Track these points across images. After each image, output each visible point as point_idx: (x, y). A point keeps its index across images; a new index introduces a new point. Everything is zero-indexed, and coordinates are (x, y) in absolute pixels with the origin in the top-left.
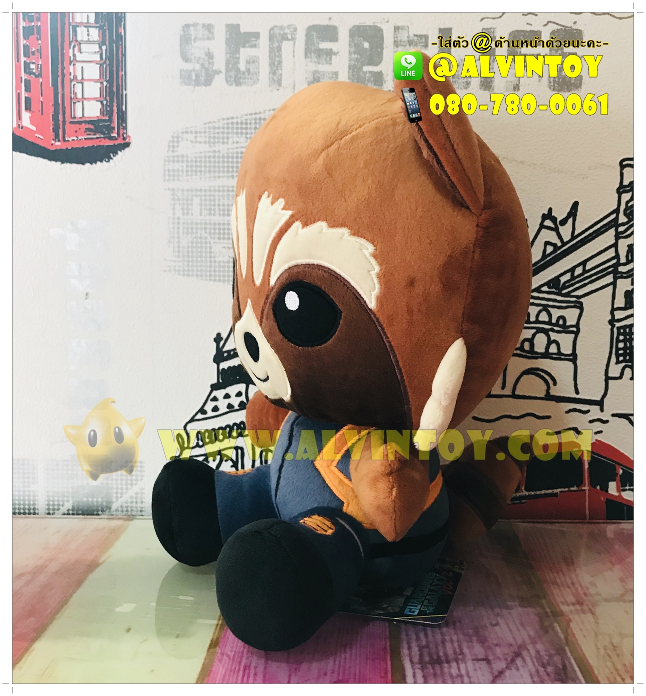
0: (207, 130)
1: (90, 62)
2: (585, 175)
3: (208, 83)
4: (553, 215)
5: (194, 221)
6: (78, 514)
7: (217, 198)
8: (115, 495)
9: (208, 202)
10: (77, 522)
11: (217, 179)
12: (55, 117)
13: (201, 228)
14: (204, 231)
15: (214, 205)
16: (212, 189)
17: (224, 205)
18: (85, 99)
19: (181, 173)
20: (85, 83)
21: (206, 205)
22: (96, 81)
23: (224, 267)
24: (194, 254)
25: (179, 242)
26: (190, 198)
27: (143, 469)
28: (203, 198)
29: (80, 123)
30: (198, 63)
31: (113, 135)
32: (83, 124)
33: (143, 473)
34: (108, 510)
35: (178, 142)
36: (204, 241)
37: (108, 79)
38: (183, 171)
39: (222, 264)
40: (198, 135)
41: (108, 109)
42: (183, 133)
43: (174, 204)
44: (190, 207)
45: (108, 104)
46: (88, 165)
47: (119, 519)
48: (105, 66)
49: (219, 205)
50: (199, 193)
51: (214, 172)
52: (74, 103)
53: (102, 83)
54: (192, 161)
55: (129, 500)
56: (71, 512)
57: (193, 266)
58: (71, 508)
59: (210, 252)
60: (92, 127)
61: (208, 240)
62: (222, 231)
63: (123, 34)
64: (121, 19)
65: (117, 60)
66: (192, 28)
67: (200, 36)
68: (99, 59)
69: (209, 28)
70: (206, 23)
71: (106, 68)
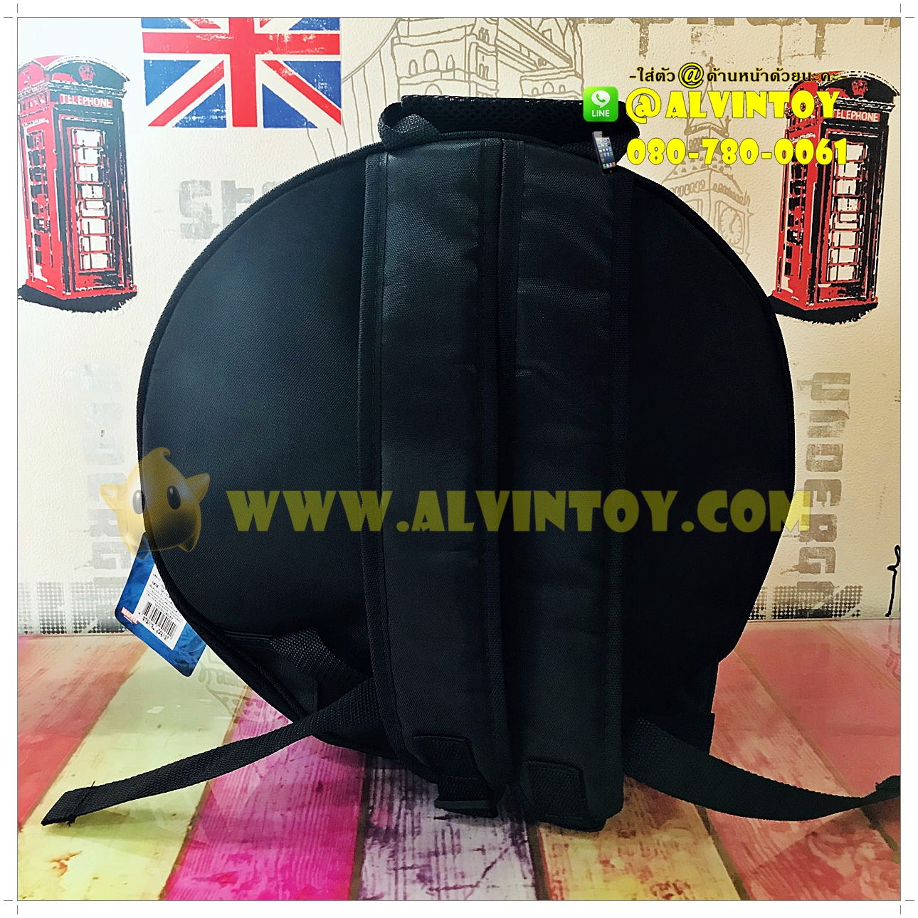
1: (96, 217)
3: (207, 235)
6: (103, 632)
10: (102, 639)
12: (65, 270)
18: (93, 252)
20: (92, 237)
22: (101, 235)
29: (89, 274)
30: (197, 217)
31: (119, 285)
32: (92, 275)
37: (113, 233)
41: (115, 261)
45: (115, 256)
46: (98, 313)
48: (109, 221)
52: (82, 256)
53: (108, 237)
56: (96, 630)
58: (96, 626)
60: (101, 278)
63: (125, 191)
64: (123, 178)
65: (121, 216)
66: (190, 185)
67: (198, 192)
68: (104, 215)
69: (206, 184)
70: (203, 180)
71: (111, 223)
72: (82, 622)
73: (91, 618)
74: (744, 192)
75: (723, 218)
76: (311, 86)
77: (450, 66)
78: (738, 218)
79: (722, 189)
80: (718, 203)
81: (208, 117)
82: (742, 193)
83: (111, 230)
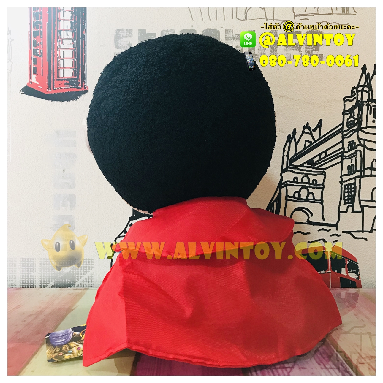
1: (68, 49)
2: (326, 105)
4: (309, 126)
6: (57, 287)
8: (77, 278)
12: (49, 77)
18: (65, 68)
20: (65, 60)
22: (70, 59)
27: (93, 263)
29: (62, 80)
31: (79, 86)
32: (64, 81)
33: (92, 265)
34: (73, 286)
41: (77, 73)
45: (77, 70)
46: (66, 102)
47: (80, 289)
48: (75, 51)
52: (59, 70)
53: (74, 60)
55: (85, 280)
56: (53, 287)
58: (53, 285)
60: (68, 82)
63: (85, 34)
64: (84, 27)
65: (82, 47)
66: (121, 31)
67: (125, 35)
68: (72, 47)
69: (130, 31)
70: (128, 28)
71: (76, 52)
72: (45, 282)
73: (50, 280)
83: (76, 56)
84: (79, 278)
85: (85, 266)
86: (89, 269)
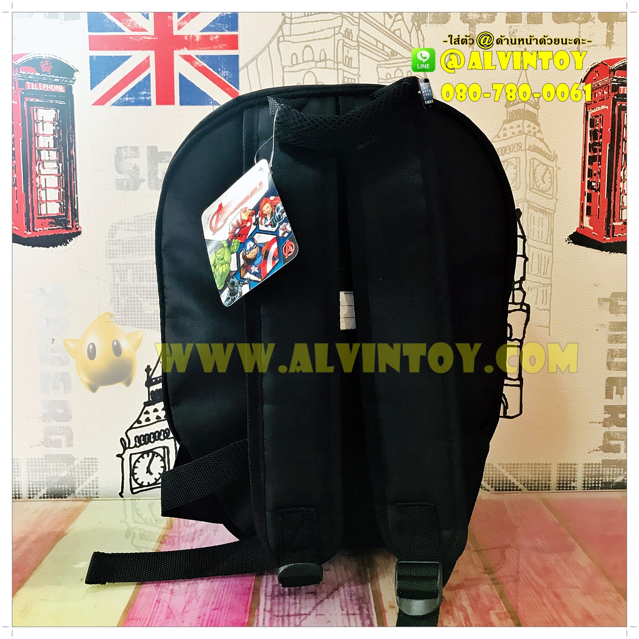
0: (137, 222)
1: (51, 175)
3: (136, 188)
5: (129, 286)
6: (51, 498)
7: (145, 269)
8: (77, 483)
9: (138, 273)
10: (50, 504)
11: (144, 256)
12: (27, 215)
13: (134, 291)
14: (136, 293)
15: (143, 274)
16: (141, 263)
17: (150, 274)
18: (48, 201)
19: (118, 253)
20: (48, 190)
21: (137, 274)
22: (55, 188)
23: (151, 318)
24: (130, 310)
25: (118, 301)
26: (125, 270)
27: (97, 464)
28: (135, 269)
29: (45, 218)
30: (128, 174)
31: (68, 226)
32: (47, 219)
33: (97, 467)
34: (73, 494)
35: (116, 230)
36: (136, 300)
37: (64, 187)
38: (119, 251)
39: (150, 316)
40: (130, 225)
41: (65, 208)
42: (118, 224)
43: (114, 274)
44: (125, 276)
45: (65, 204)
46: (51, 248)
47: (80, 500)
48: (61, 177)
49: (146, 274)
50: (132, 266)
51: (142, 251)
52: (40, 204)
53: (60, 190)
54: (126, 244)
55: (88, 486)
56: (46, 496)
57: (129, 318)
58: (46, 493)
59: (141, 308)
60: (54, 221)
61: (139, 300)
62: (149, 293)
63: (74, 155)
64: (72, 145)
65: (70, 173)
66: (123, 150)
67: (129, 155)
68: (57, 173)
69: (135, 149)
70: (133, 145)
71: (62, 179)
72: (35, 489)
73: (42, 486)
74: (552, 151)
75: (536, 171)
76: (216, 73)
77: (323, 58)
78: (548, 171)
79: (536, 149)
80: (532, 160)
81: (137, 98)
82: (551, 152)
83: (62, 185)
84: (81, 483)
85: (87, 467)
86: (93, 472)
